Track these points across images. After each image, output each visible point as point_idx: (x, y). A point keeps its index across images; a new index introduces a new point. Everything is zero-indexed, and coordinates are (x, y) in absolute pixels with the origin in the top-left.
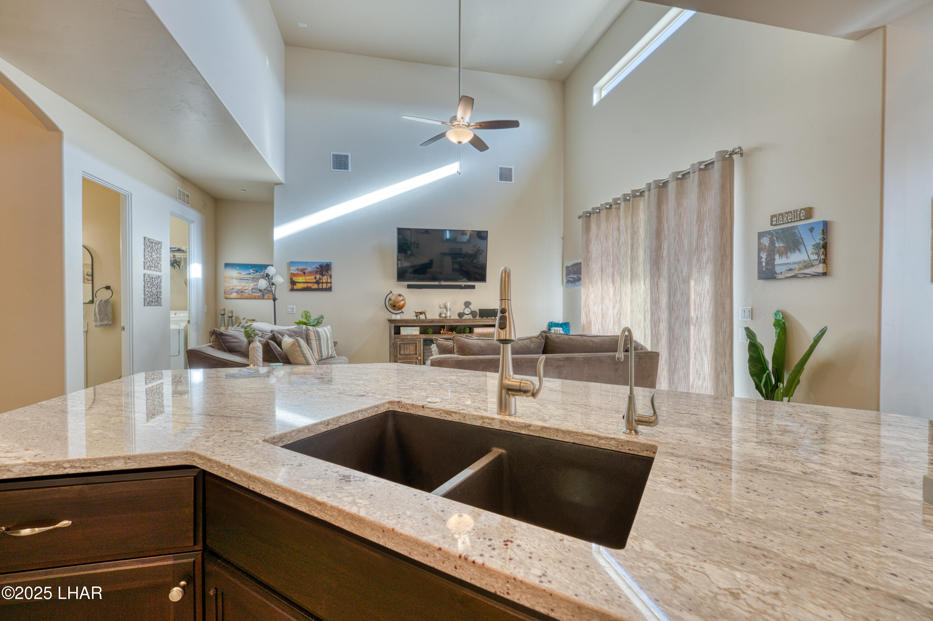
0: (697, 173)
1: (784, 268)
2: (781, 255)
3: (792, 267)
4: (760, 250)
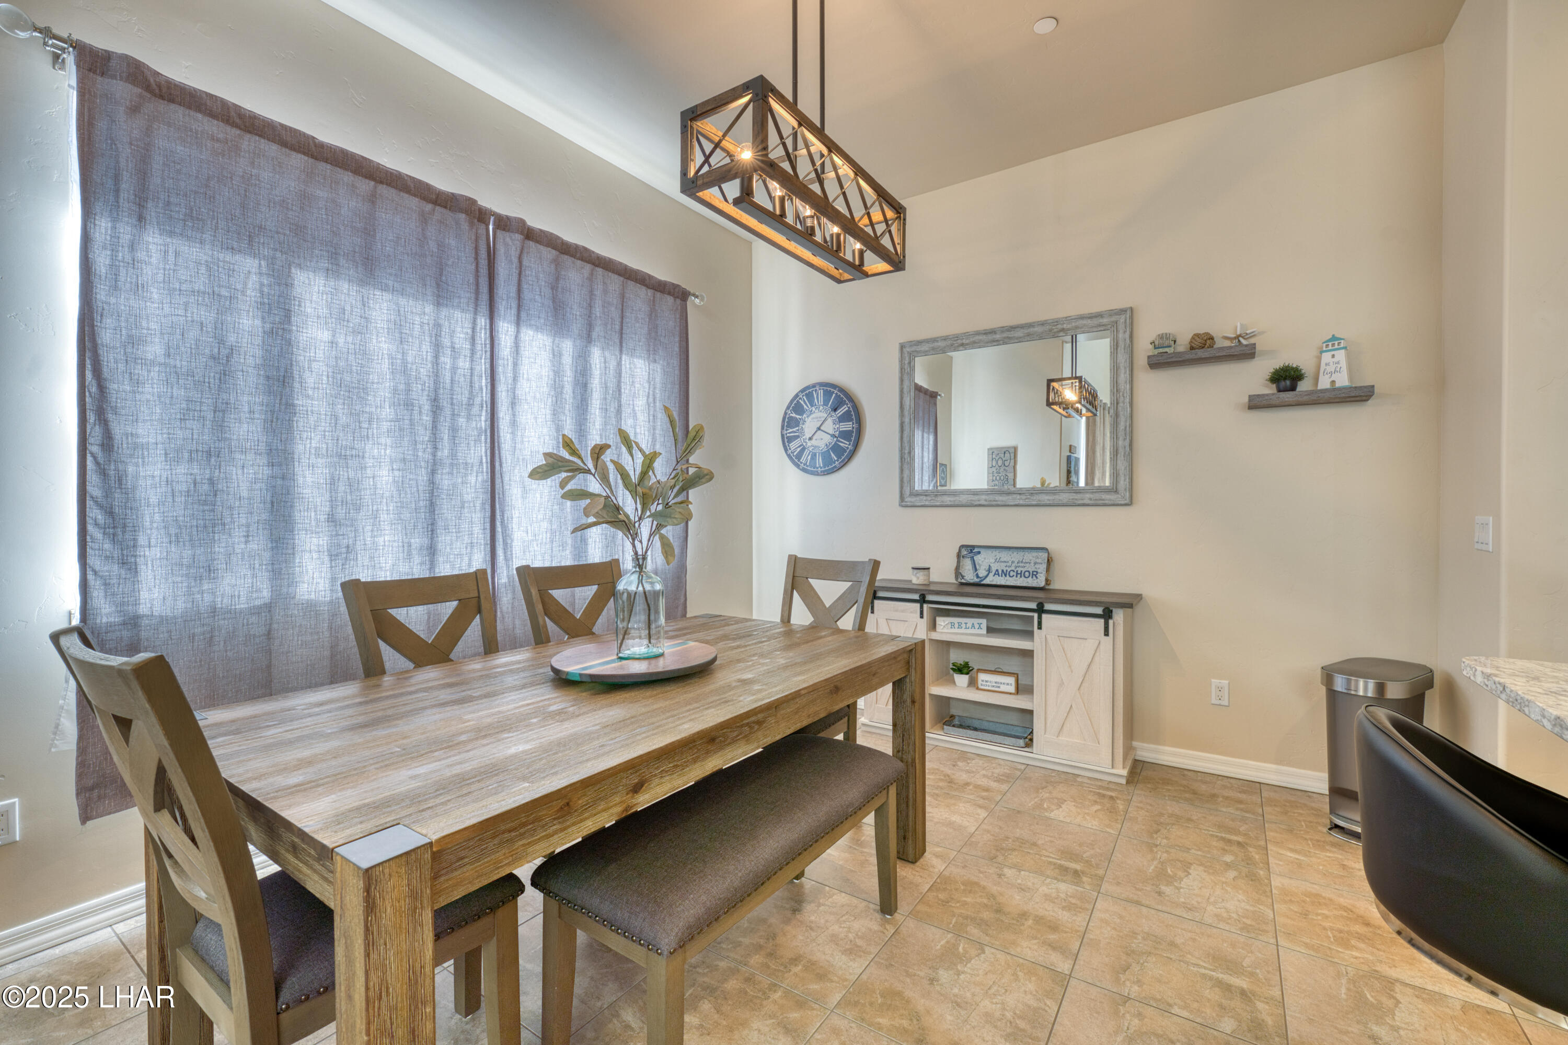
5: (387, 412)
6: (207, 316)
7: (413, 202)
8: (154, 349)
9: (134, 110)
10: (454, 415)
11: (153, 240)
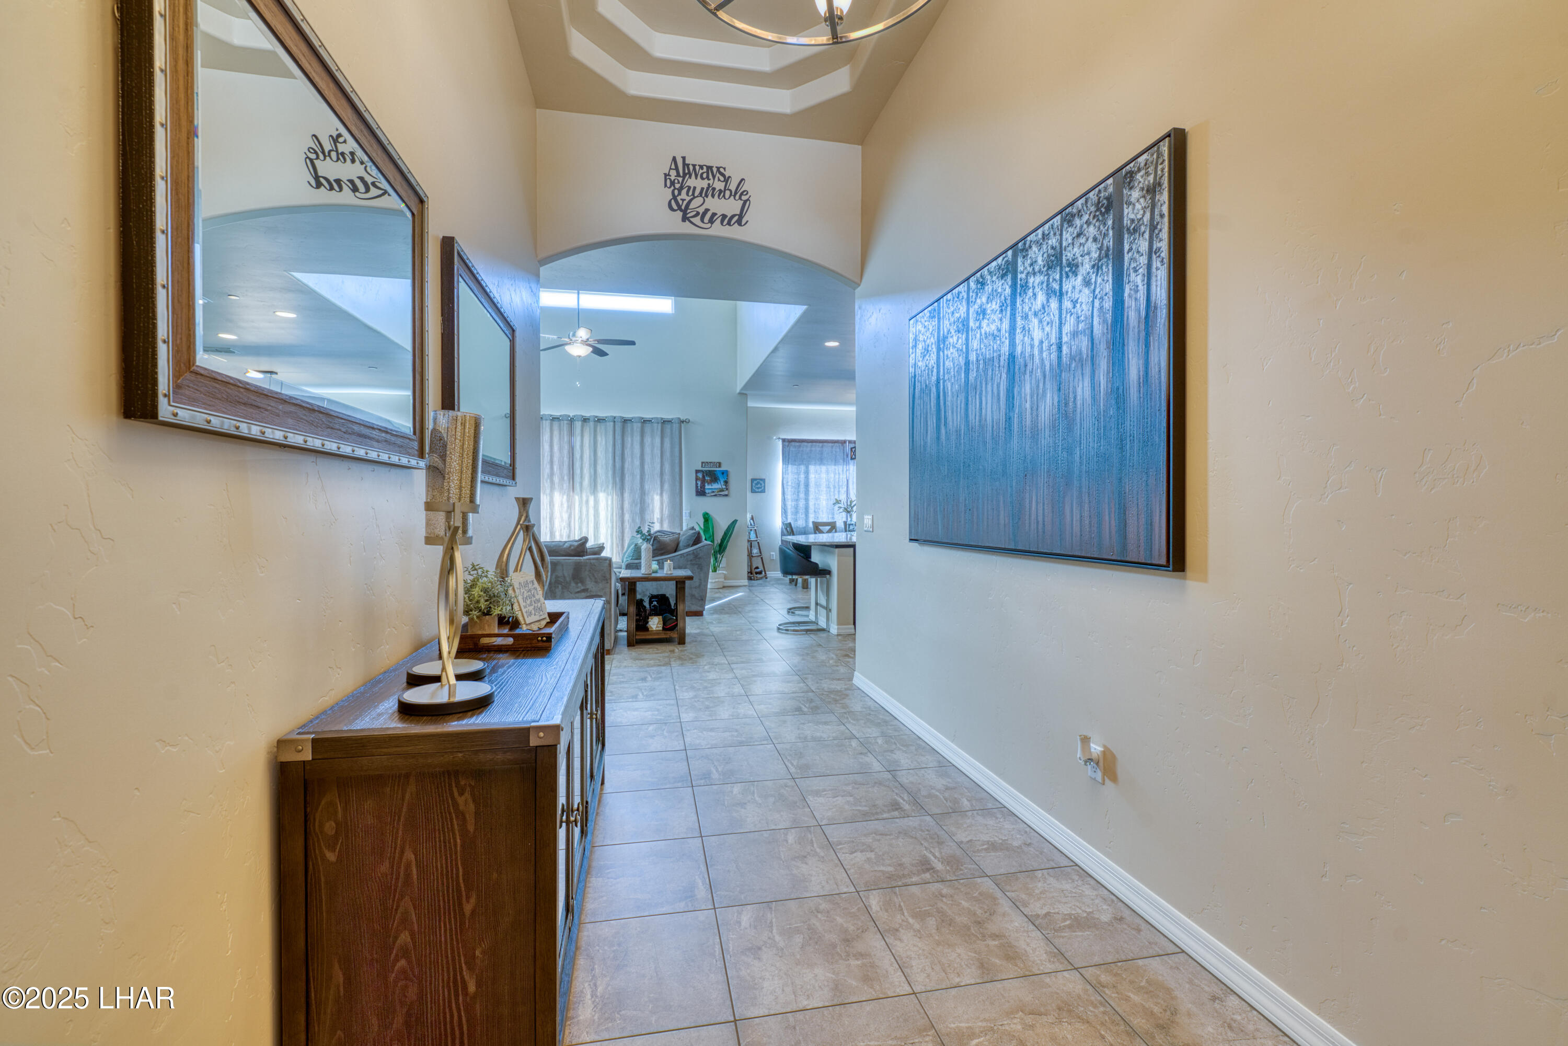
0: (660, 424)
1: (710, 491)
2: (708, 484)
3: (714, 490)
4: (697, 479)
5: (825, 489)
6: (796, 476)
7: (830, 444)
8: (790, 483)
9: (788, 446)
10: (839, 488)
11: (790, 466)
